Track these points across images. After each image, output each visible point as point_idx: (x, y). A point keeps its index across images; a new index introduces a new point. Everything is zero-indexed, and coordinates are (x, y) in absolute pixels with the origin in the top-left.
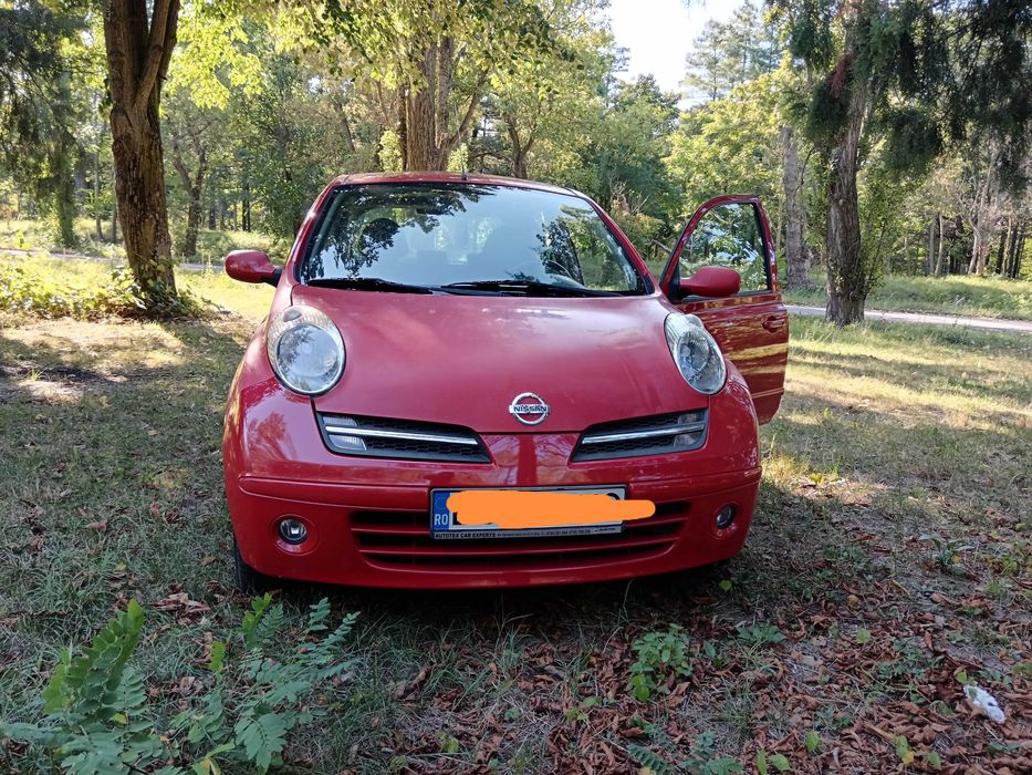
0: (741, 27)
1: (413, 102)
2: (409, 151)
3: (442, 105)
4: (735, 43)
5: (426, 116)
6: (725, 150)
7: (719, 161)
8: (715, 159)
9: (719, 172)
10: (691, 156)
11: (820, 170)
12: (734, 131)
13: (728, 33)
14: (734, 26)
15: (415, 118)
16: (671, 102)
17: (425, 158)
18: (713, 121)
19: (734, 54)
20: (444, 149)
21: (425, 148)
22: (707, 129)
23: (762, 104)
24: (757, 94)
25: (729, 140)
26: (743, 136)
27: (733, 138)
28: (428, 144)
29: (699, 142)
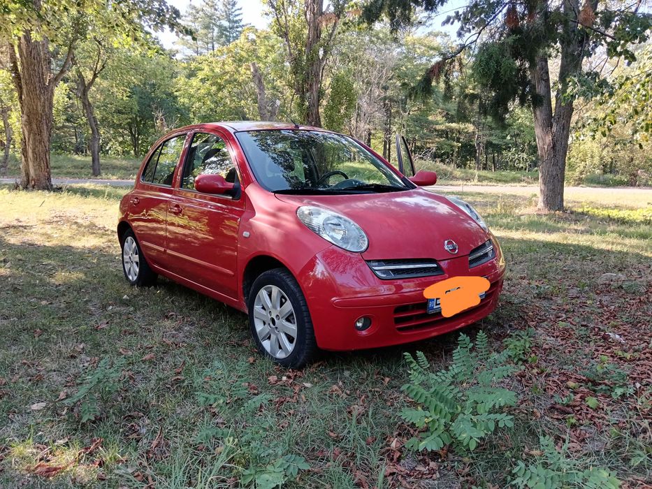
0: (209, 10)
1: (24, 51)
2: (24, 87)
3: (45, 54)
4: (207, 20)
5: (36, 61)
6: (214, 88)
7: (211, 95)
8: (209, 94)
9: (212, 102)
10: (192, 91)
11: (301, 105)
12: (221, 76)
13: (200, 13)
14: (204, 8)
15: (27, 62)
16: (172, 55)
17: (38, 92)
18: (203, 70)
19: (207, 27)
20: (51, 86)
21: (37, 84)
22: (201, 75)
23: (235, 61)
24: (230, 55)
25: (217, 82)
26: (226, 80)
27: (219, 81)
28: (40, 82)
29: (195, 82)
